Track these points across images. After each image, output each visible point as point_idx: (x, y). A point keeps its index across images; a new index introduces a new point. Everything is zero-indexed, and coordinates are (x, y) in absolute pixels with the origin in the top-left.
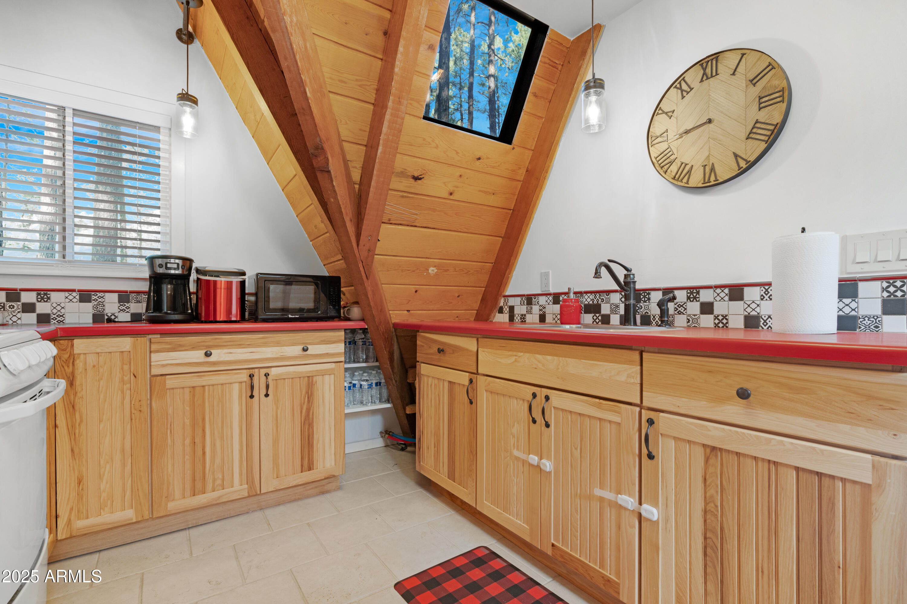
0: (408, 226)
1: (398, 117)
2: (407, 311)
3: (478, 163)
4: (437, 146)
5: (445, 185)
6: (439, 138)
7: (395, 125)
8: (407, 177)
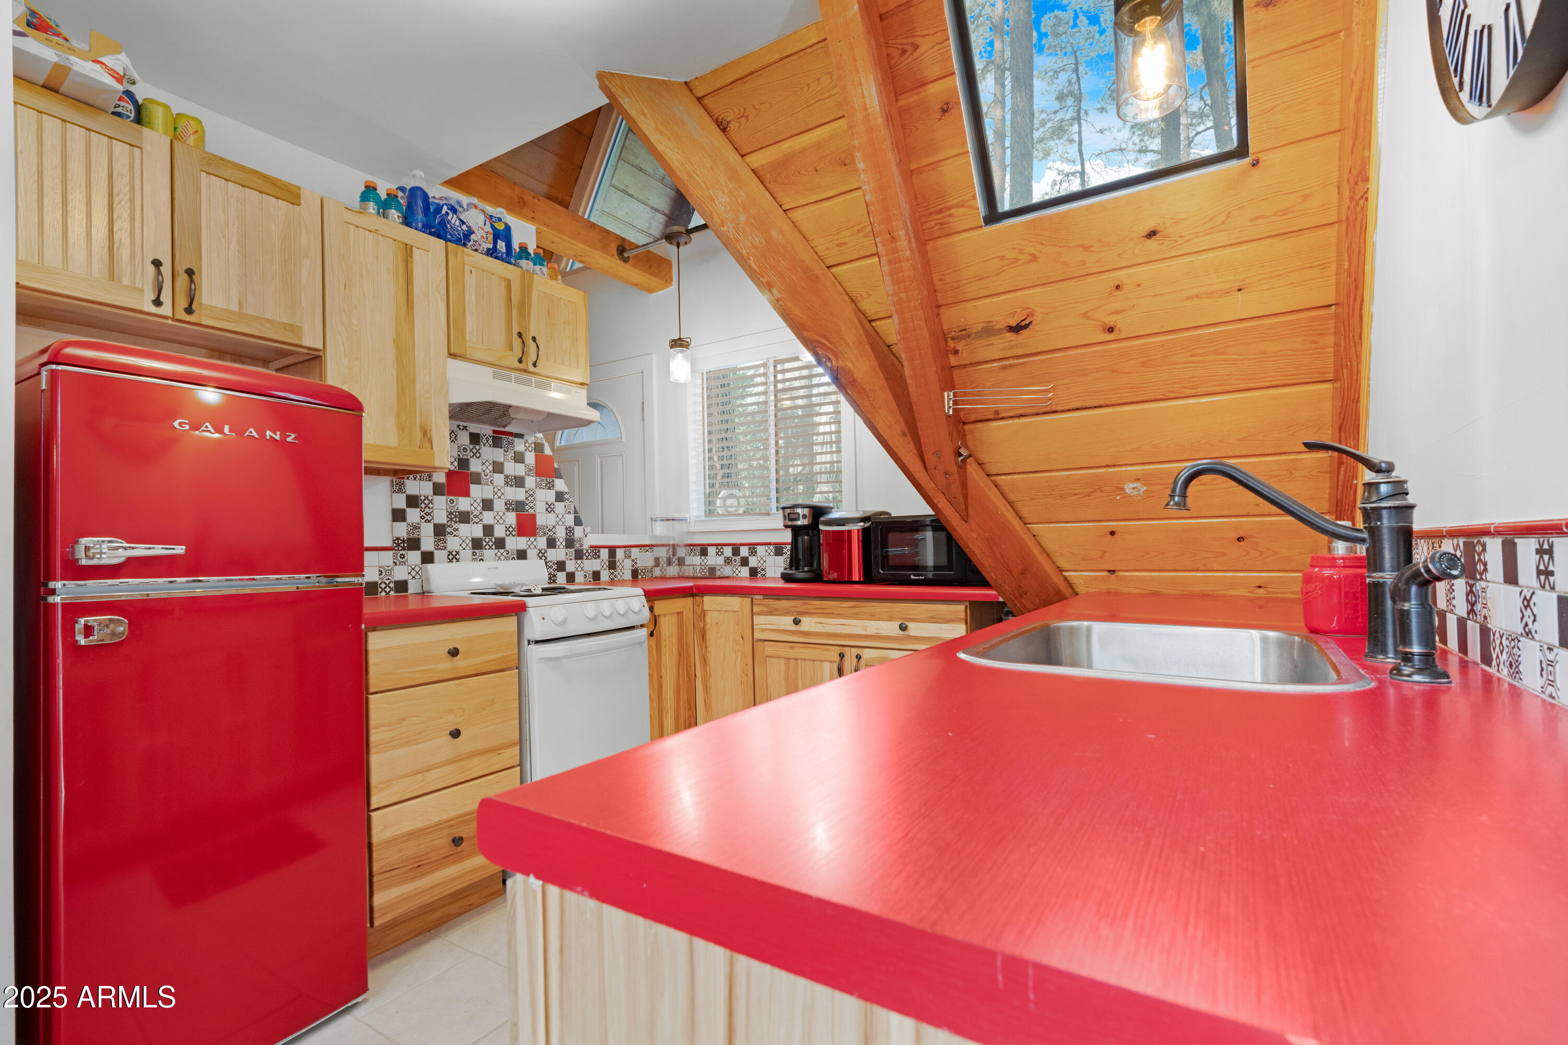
0: (1038, 414)
1: (900, 261)
2: (1109, 571)
3: (1152, 244)
4: (1033, 255)
5: (1089, 318)
6: (1030, 241)
7: (901, 274)
8: (998, 332)
